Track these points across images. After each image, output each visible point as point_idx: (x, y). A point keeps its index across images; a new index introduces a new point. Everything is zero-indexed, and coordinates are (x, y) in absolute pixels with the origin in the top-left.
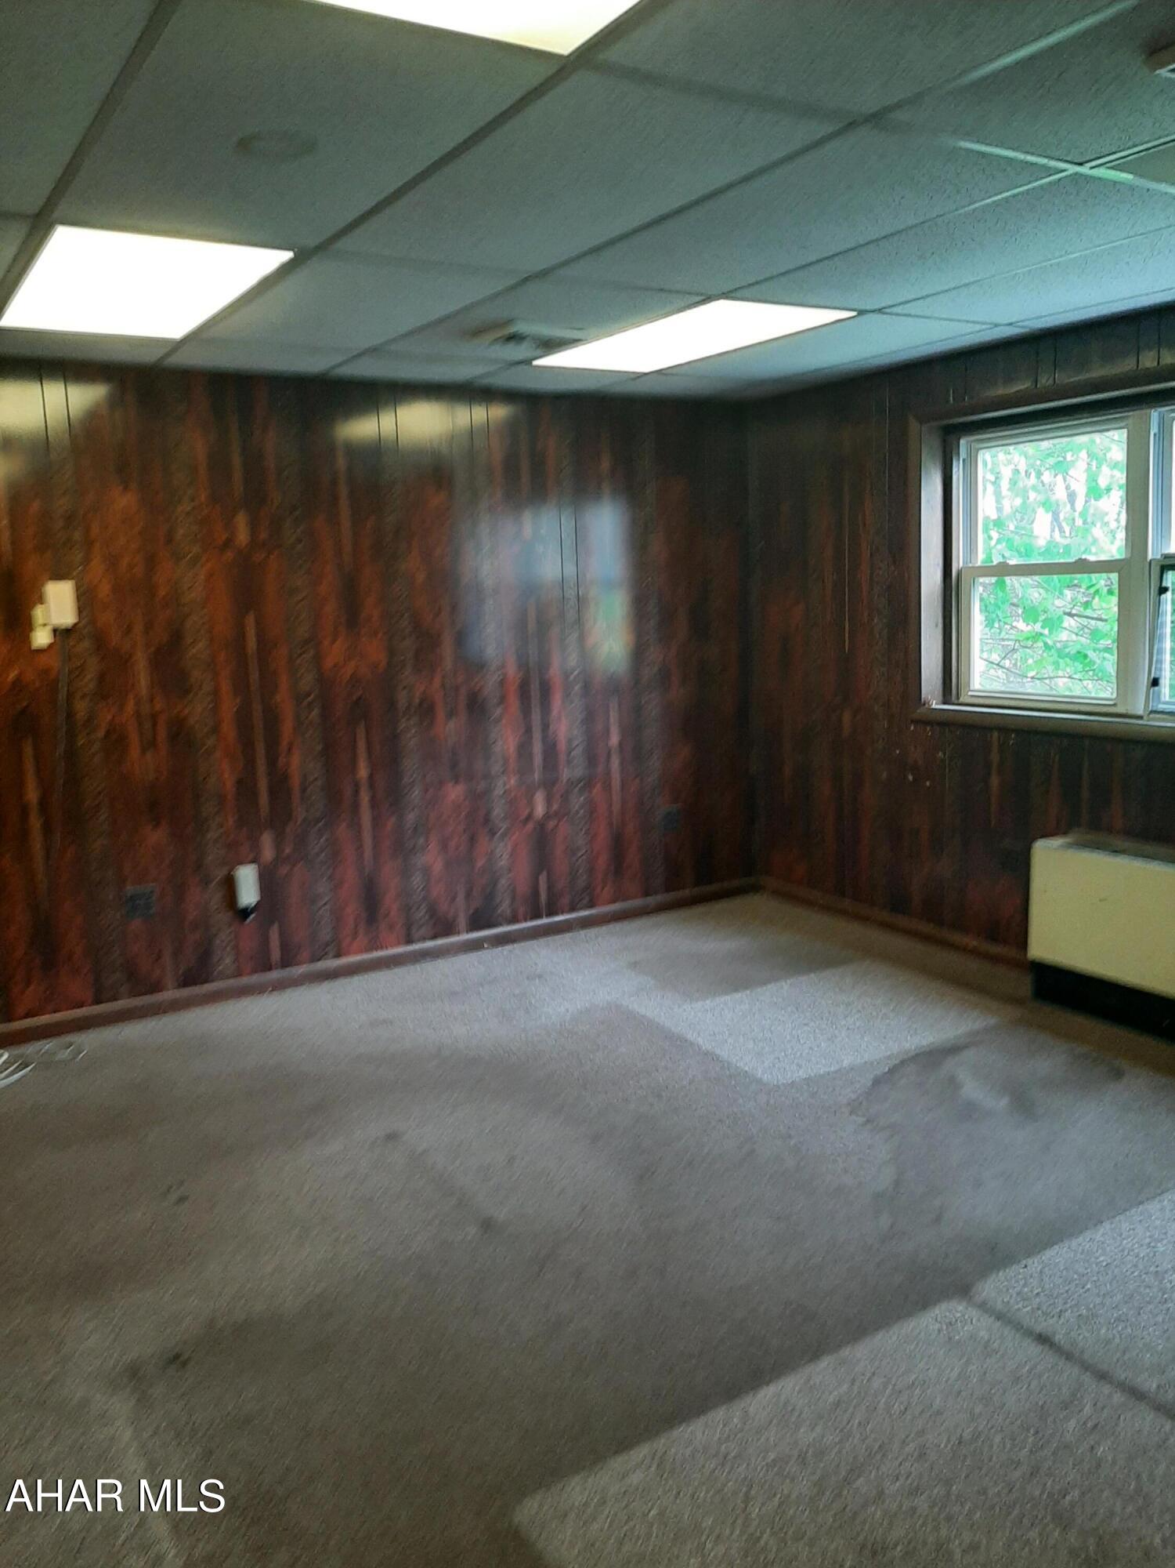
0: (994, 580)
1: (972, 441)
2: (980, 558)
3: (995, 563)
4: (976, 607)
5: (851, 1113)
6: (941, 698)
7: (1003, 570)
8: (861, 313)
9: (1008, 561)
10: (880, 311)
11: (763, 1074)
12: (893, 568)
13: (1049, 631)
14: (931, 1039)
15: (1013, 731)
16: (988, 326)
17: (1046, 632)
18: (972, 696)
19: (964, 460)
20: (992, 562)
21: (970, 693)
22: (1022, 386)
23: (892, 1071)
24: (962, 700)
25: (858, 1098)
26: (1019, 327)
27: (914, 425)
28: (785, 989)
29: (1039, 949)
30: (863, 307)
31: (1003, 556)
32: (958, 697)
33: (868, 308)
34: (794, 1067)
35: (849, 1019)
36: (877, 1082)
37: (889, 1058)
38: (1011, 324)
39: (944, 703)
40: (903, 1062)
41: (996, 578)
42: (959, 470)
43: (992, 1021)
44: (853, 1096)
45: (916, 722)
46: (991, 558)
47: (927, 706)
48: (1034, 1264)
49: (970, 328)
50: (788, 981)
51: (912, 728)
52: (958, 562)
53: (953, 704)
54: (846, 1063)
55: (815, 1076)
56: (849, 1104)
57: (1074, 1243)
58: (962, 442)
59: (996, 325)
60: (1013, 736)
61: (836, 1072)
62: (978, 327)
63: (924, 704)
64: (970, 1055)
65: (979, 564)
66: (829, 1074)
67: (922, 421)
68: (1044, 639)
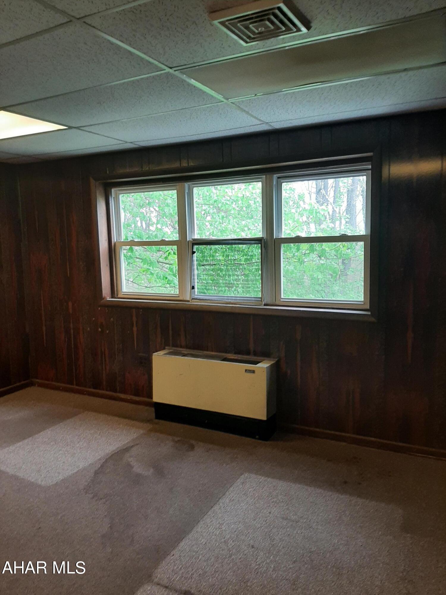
0: (128, 247)
1: (117, 190)
2: (123, 238)
3: (129, 241)
4: (122, 258)
5: (86, 493)
6: (110, 296)
7: (132, 243)
8: (70, 128)
9: (134, 240)
10: (78, 128)
11: (42, 481)
12: (87, 241)
13: (152, 267)
14: (117, 446)
15: (141, 308)
16: (123, 142)
17: (151, 268)
18: (123, 294)
19: (114, 198)
20: (128, 240)
21: (122, 293)
22: (136, 169)
23: (102, 466)
24: (119, 296)
25: (88, 484)
26: (135, 144)
27: (92, 181)
28: (48, 433)
29: (156, 398)
30: (71, 125)
31: (133, 238)
32: (117, 295)
33: (74, 126)
34: (56, 474)
35: (80, 443)
36: (96, 473)
37: (100, 459)
38: (131, 143)
39: (112, 298)
40: (106, 461)
41: (129, 247)
42: (112, 201)
43: (142, 432)
44: (86, 484)
45: (100, 306)
46: (127, 238)
47: (105, 299)
48: (176, 552)
49: (116, 142)
50: (50, 429)
51: (99, 309)
52: (114, 239)
53: (115, 298)
54: (81, 467)
55: (67, 477)
56: (85, 489)
57: (190, 536)
58: (113, 190)
59: (126, 142)
60: (141, 310)
61: (76, 473)
62: (119, 142)
63: (104, 298)
64: (134, 451)
65: (122, 241)
66: (73, 474)
67: (96, 180)
68: (150, 271)
